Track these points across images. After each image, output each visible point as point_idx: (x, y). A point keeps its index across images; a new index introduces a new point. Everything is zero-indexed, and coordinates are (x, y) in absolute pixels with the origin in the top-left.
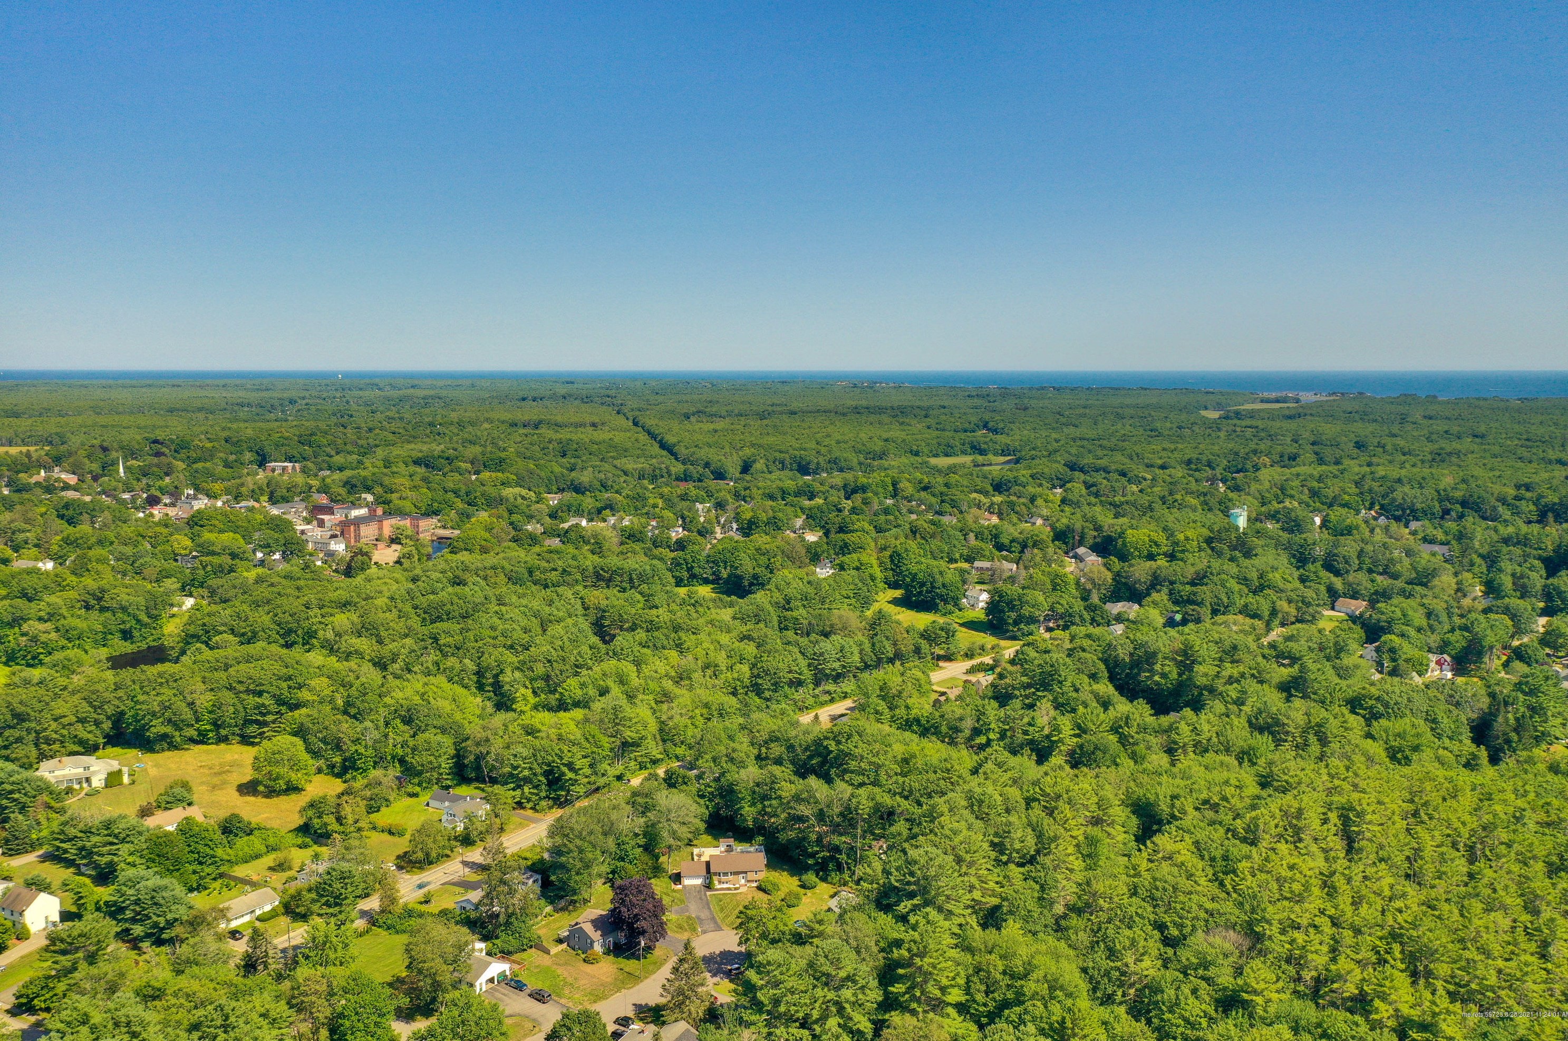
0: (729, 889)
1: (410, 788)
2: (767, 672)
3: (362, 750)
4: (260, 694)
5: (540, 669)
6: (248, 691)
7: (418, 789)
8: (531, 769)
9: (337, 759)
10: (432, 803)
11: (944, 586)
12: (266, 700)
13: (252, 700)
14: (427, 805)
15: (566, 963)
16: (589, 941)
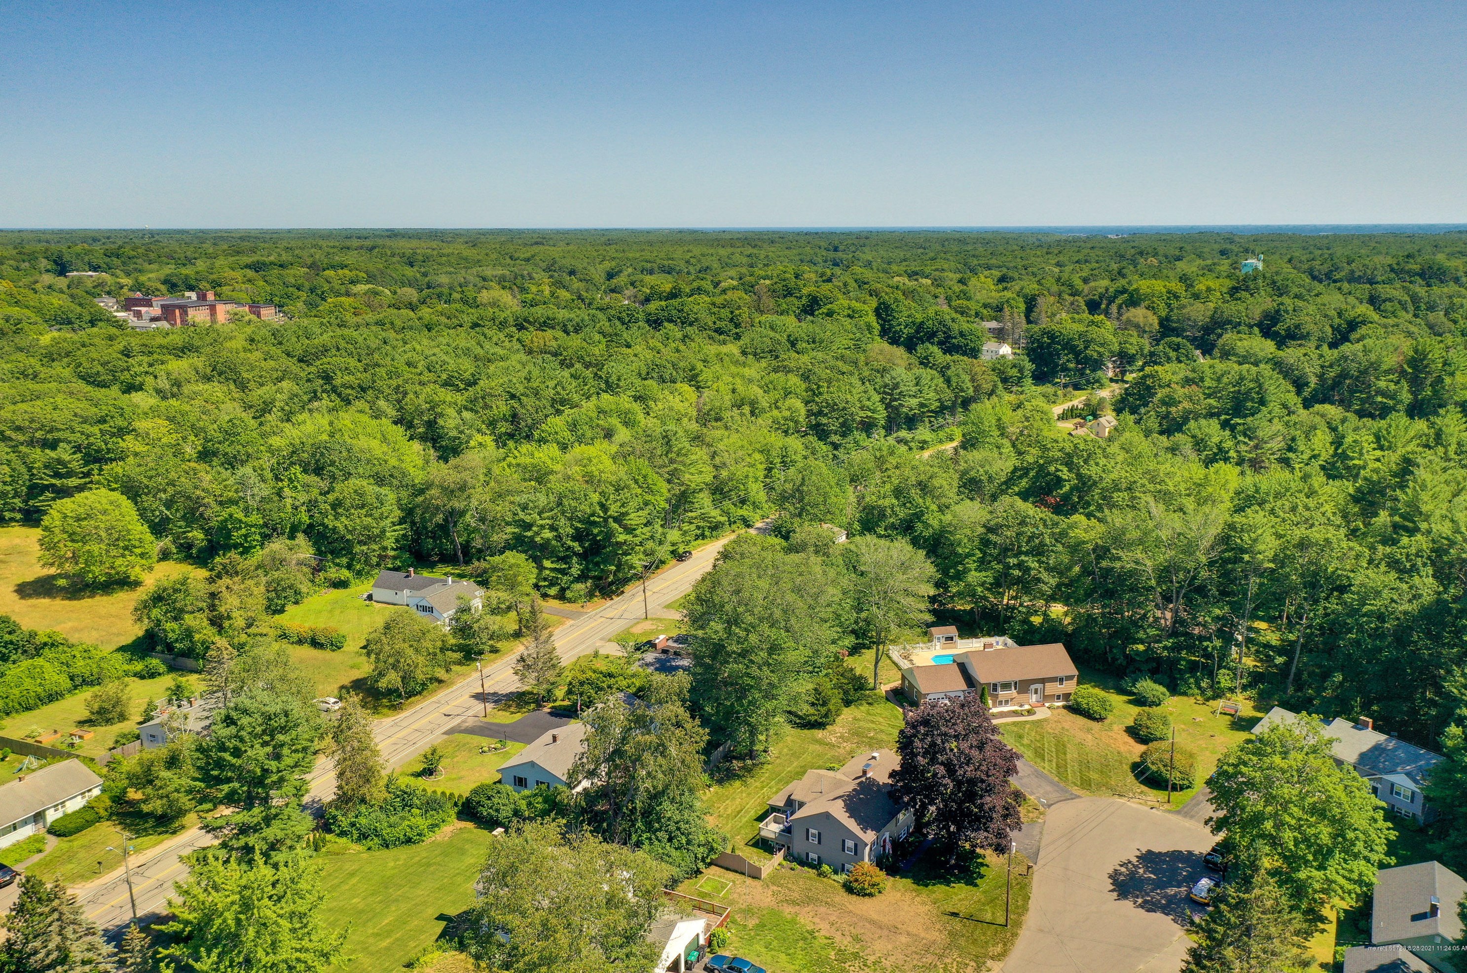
0: (1015, 713)
1: (333, 573)
2: (833, 407)
3: (240, 515)
4: (53, 445)
5: (501, 407)
6: (31, 443)
7: (345, 574)
8: (553, 528)
9: (197, 535)
10: (378, 594)
11: (962, 334)
12: (64, 453)
13: (38, 456)
14: (370, 597)
15: (808, 900)
16: (850, 844)
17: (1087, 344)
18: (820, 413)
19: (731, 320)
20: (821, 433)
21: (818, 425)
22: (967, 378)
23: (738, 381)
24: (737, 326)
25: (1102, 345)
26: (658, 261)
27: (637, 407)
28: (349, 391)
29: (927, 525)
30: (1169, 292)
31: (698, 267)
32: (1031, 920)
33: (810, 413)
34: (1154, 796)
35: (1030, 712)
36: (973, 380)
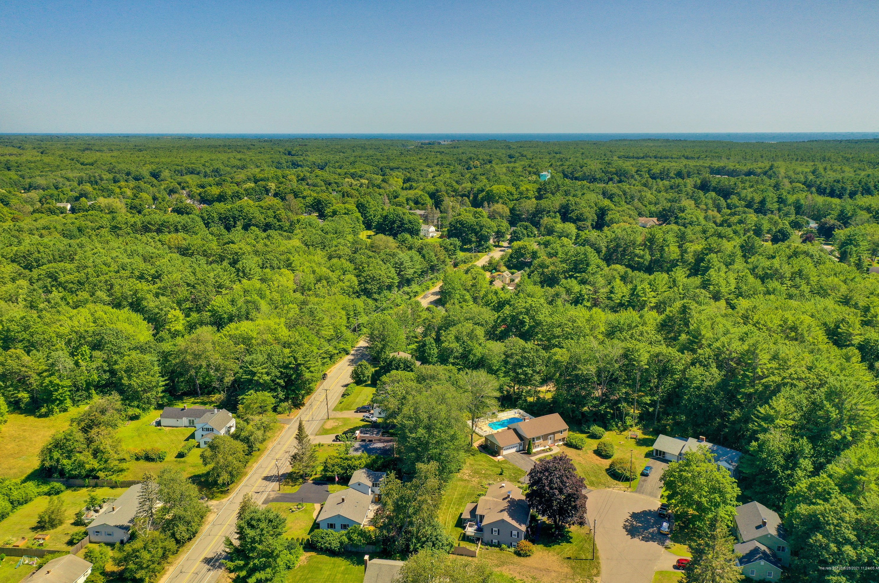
0: (544, 451)
1: (131, 412)
2: (373, 279)
3: (57, 381)
5: (183, 292)
7: (137, 411)
8: (268, 374)
9: (24, 396)
10: (164, 422)
11: (410, 222)
14: (159, 424)
15: (503, 564)
16: (515, 533)
17: (481, 227)
18: (366, 282)
19: (275, 217)
20: (368, 293)
21: (366, 289)
22: (432, 254)
23: (313, 265)
24: (279, 220)
25: (489, 228)
26: (185, 165)
27: (264, 286)
28: (71, 285)
29: (475, 355)
30: (508, 191)
31: (211, 168)
32: (602, 554)
33: (360, 283)
34: (622, 485)
35: (550, 450)
36: (436, 256)
